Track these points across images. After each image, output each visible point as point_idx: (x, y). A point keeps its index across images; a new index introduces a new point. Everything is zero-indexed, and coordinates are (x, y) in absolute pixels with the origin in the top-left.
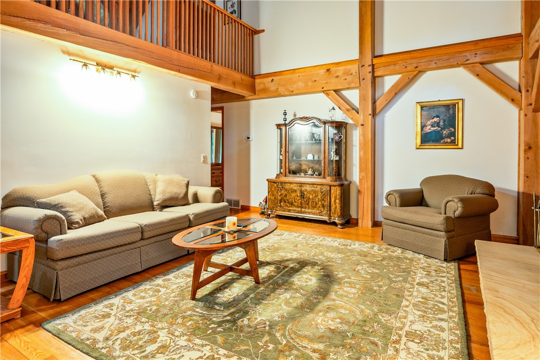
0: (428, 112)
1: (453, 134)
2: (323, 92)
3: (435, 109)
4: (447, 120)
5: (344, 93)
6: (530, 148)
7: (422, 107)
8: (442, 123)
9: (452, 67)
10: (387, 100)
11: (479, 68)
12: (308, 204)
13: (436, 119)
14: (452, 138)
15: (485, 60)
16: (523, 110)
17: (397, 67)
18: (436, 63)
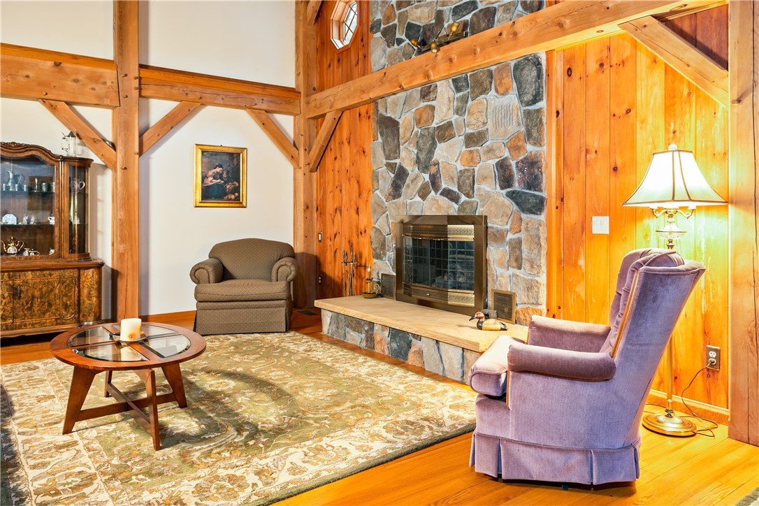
0: (210, 160)
1: (237, 190)
2: (44, 101)
3: (218, 157)
4: (231, 171)
5: (80, 109)
6: (308, 207)
7: (202, 152)
8: (225, 175)
9: (237, 108)
10: (159, 135)
11: (264, 115)
12: (29, 309)
13: (218, 170)
14: (236, 194)
15: (271, 109)
16: (302, 168)
17: (175, 91)
18: (223, 99)
